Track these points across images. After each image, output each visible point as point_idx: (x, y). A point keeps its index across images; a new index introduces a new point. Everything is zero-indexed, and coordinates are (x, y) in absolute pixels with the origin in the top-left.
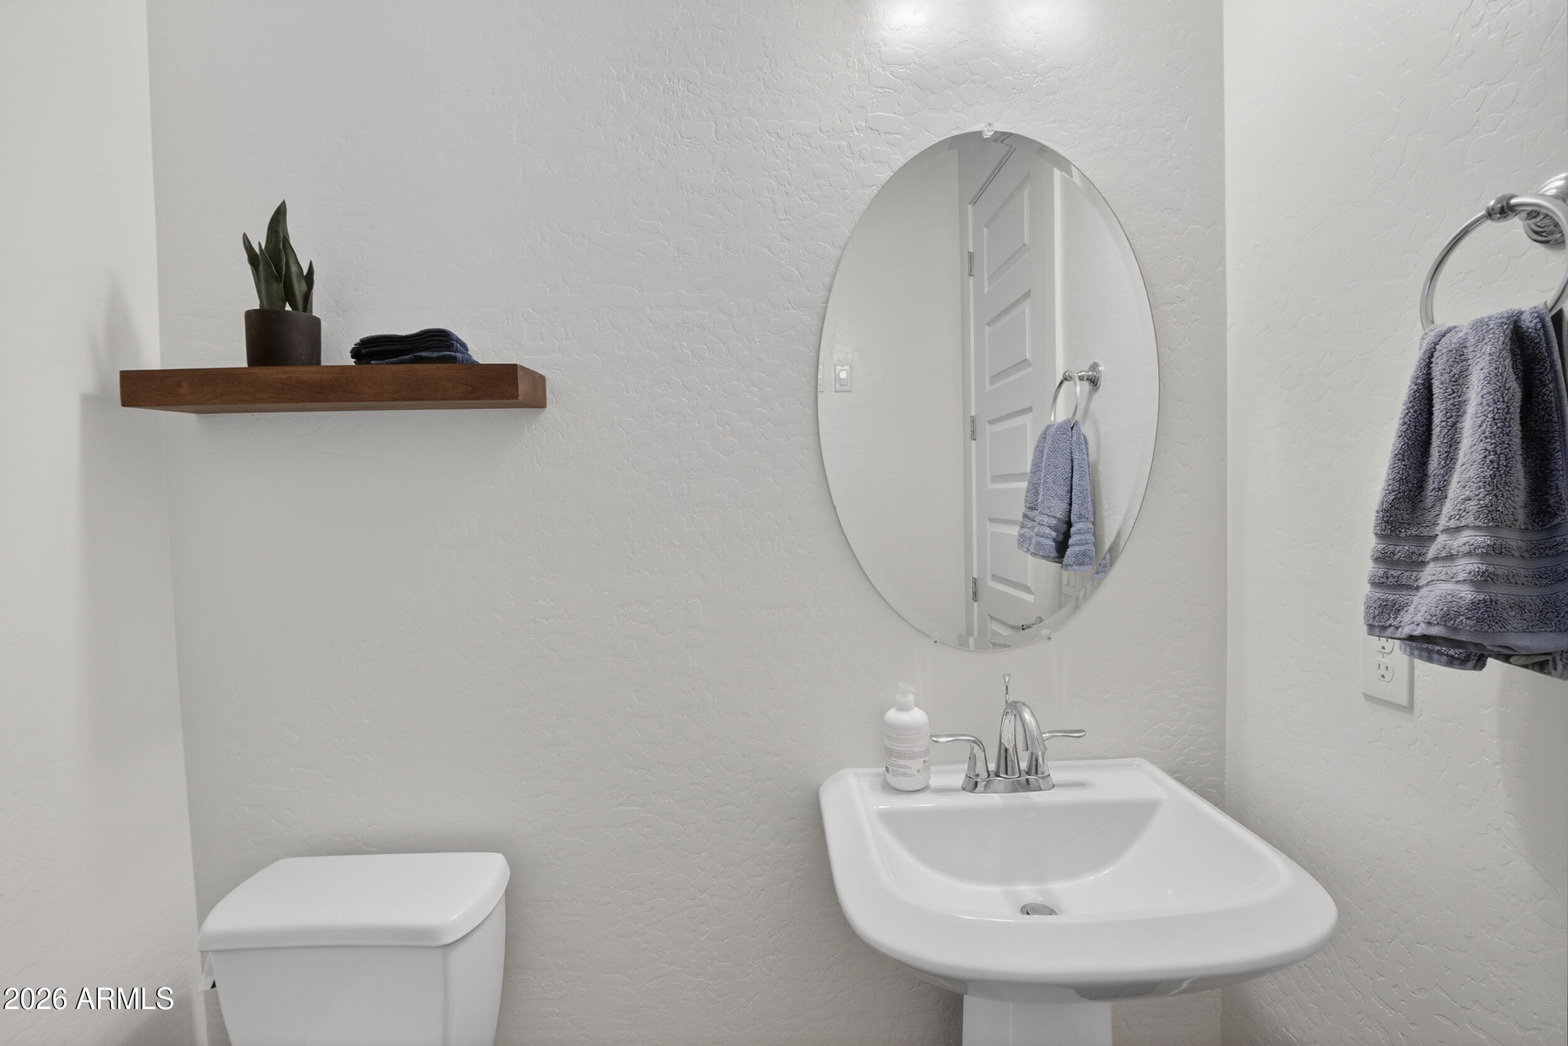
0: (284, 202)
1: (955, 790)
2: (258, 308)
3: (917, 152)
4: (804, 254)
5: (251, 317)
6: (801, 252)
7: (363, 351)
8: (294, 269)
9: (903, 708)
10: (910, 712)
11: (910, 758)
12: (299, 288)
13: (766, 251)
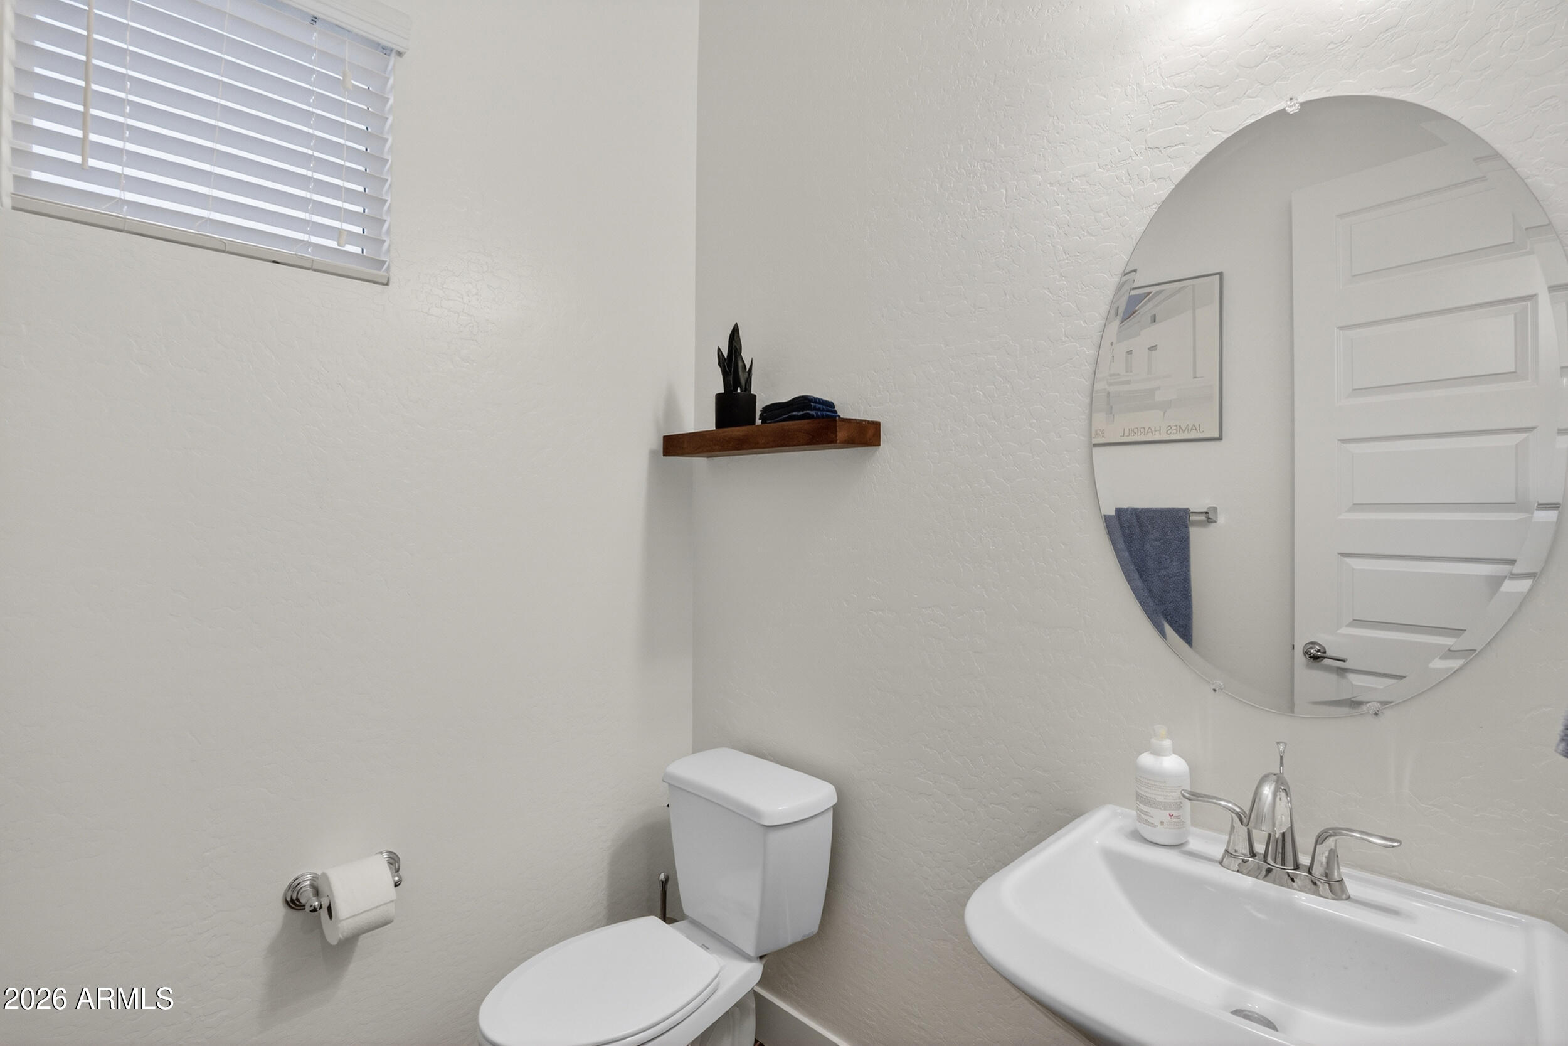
0: (736, 323)
1: (1209, 859)
2: (723, 392)
3: (1202, 157)
4: (1082, 288)
5: (719, 397)
6: (1079, 287)
7: (765, 415)
8: (740, 364)
9: (1157, 753)
10: (1161, 758)
11: (1155, 807)
12: (743, 377)
13: (1046, 292)
